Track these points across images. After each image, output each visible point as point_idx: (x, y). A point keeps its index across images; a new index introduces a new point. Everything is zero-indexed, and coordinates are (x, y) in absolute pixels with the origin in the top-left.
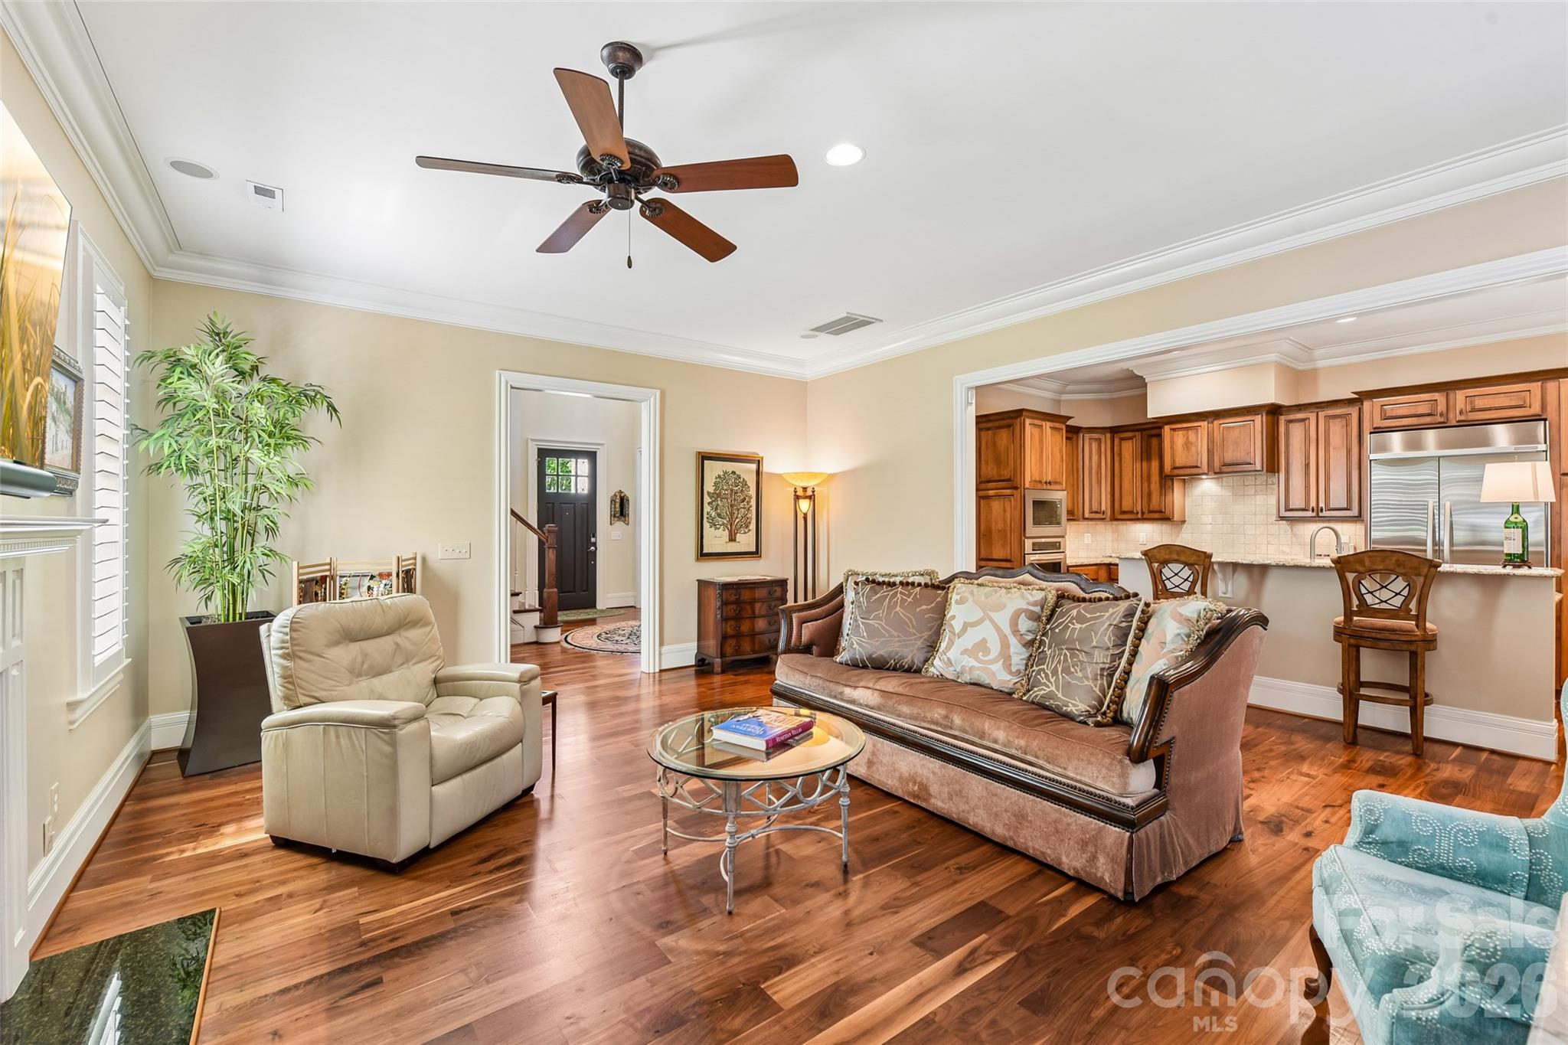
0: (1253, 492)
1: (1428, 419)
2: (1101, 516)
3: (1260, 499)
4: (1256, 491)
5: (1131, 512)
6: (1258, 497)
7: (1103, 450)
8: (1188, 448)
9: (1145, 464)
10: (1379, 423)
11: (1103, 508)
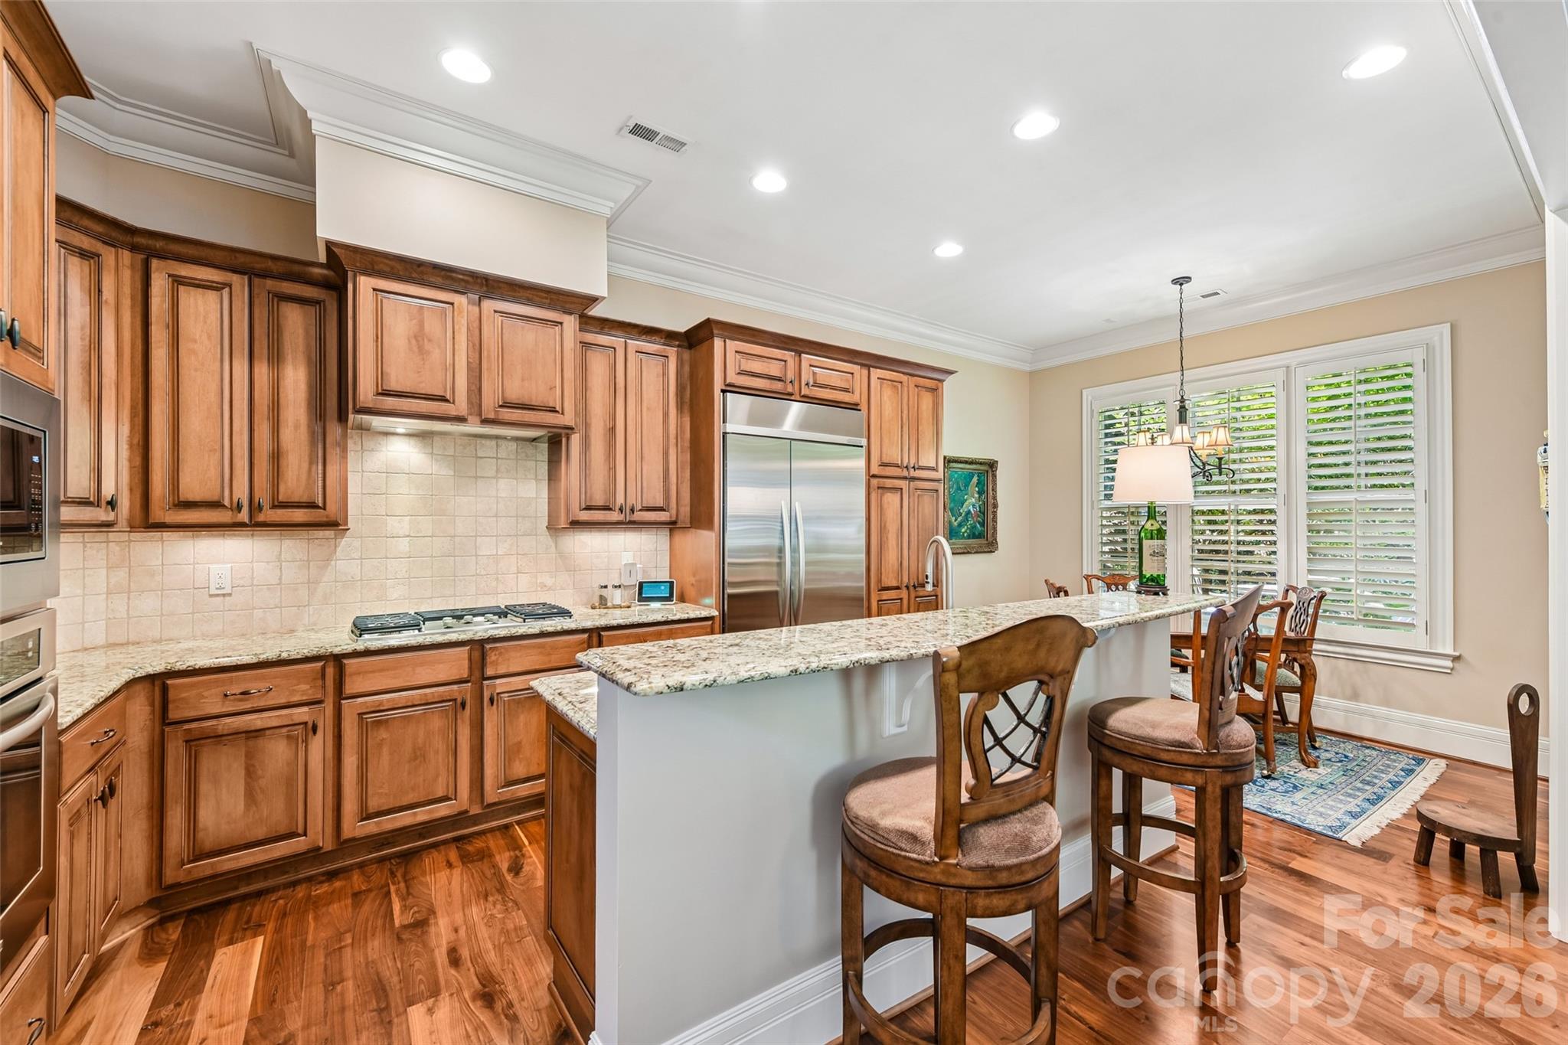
0: (492, 473)
1: (778, 386)
2: (102, 515)
3: (504, 487)
4: (497, 471)
5: (216, 505)
6: (501, 481)
7: (108, 294)
8: (422, 351)
9: (262, 370)
10: (732, 378)
11: (108, 490)
